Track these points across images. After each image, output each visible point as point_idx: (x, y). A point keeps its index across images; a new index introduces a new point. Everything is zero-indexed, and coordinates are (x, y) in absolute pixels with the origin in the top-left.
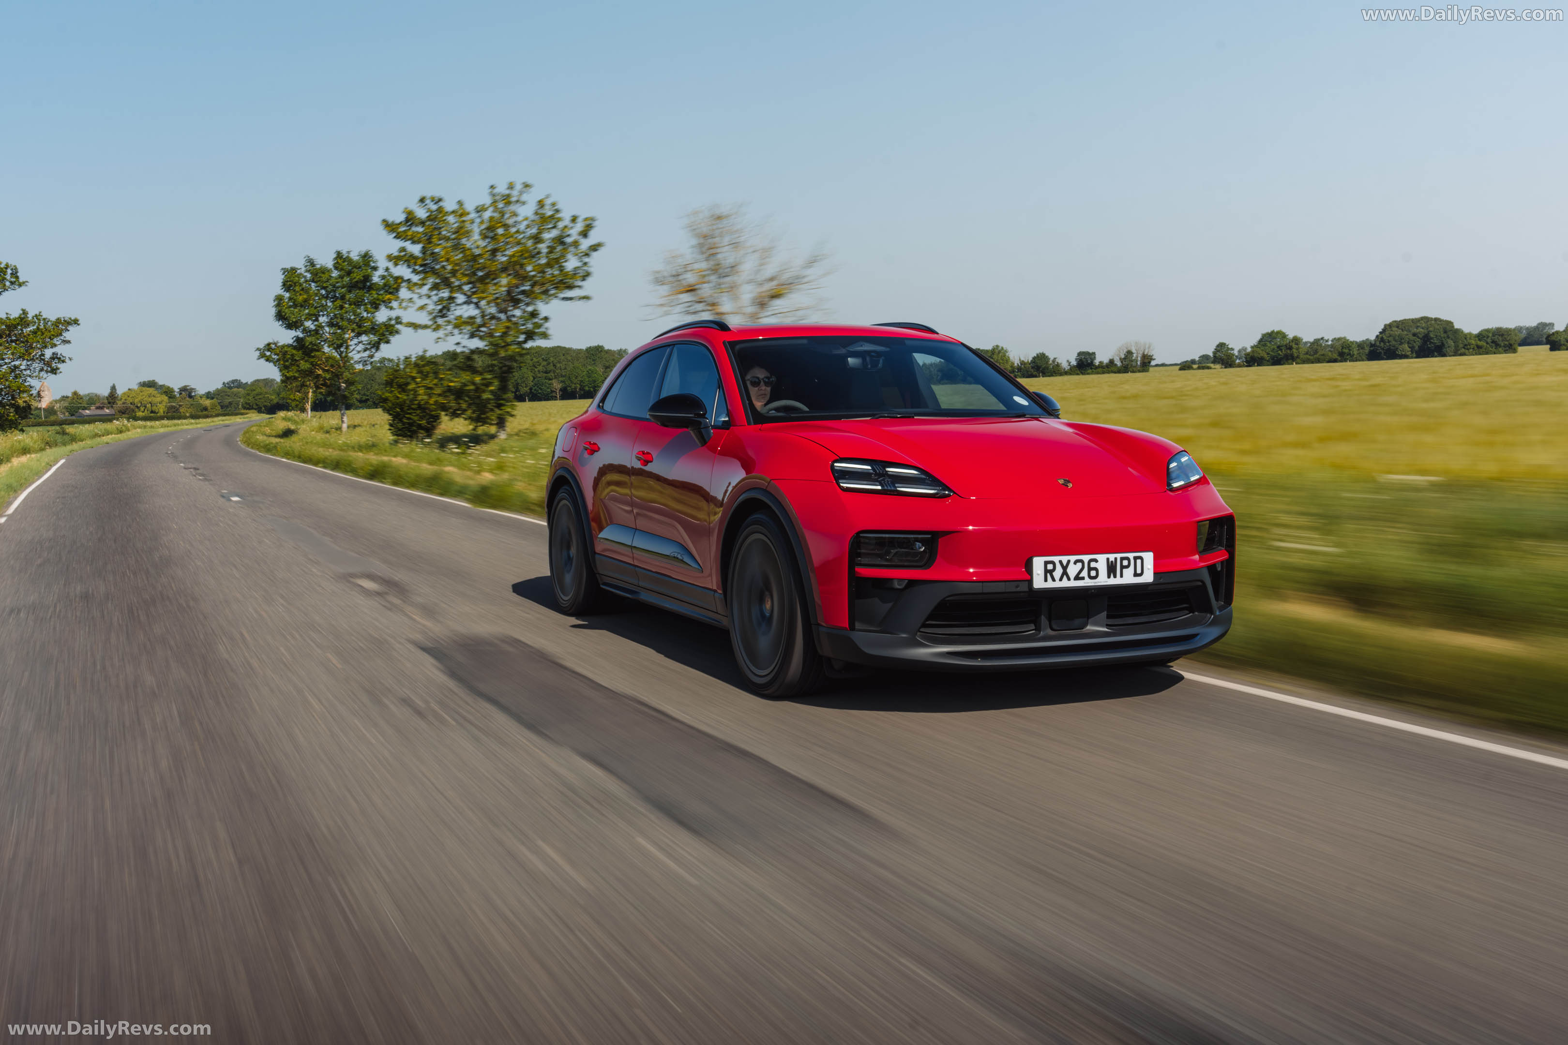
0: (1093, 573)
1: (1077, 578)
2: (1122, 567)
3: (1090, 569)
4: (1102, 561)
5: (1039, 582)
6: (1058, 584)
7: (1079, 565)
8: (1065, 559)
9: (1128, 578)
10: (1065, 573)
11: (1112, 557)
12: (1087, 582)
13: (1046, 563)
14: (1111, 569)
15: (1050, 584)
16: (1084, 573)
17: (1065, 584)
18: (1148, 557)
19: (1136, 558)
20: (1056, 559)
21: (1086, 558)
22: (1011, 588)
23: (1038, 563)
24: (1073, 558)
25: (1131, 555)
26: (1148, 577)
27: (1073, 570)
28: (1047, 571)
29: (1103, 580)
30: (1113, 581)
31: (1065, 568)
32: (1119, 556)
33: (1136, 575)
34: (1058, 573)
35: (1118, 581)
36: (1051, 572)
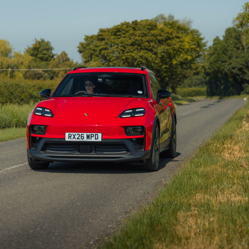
0: (82, 138)
1: (78, 139)
2: (91, 137)
3: (81, 137)
4: (85, 135)
5: (67, 139)
6: (72, 140)
7: (78, 135)
8: (74, 134)
9: (93, 139)
10: (74, 137)
11: (88, 134)
12: (81, 140)
13: (69, 134)
14: (88, 137)
15: (70, 140)
16: (80, 138)
17: (74, 140)
18: (100, 135)
19: (96, 135)
20: (72, 133)
21: (80, 134)
22: (61, 140)
23: (67, 134)
24: (76, 134)
25: (94, 134)
26: (100, 140)
27: (76, 137)
28: (69, 136)
29: (85, 139)
30: (88, 140)
31: (74, 136)
32: (90, 134)
33: (95, 139)
34: (72, 137)
35: (90, 140)
36: (70, 137)
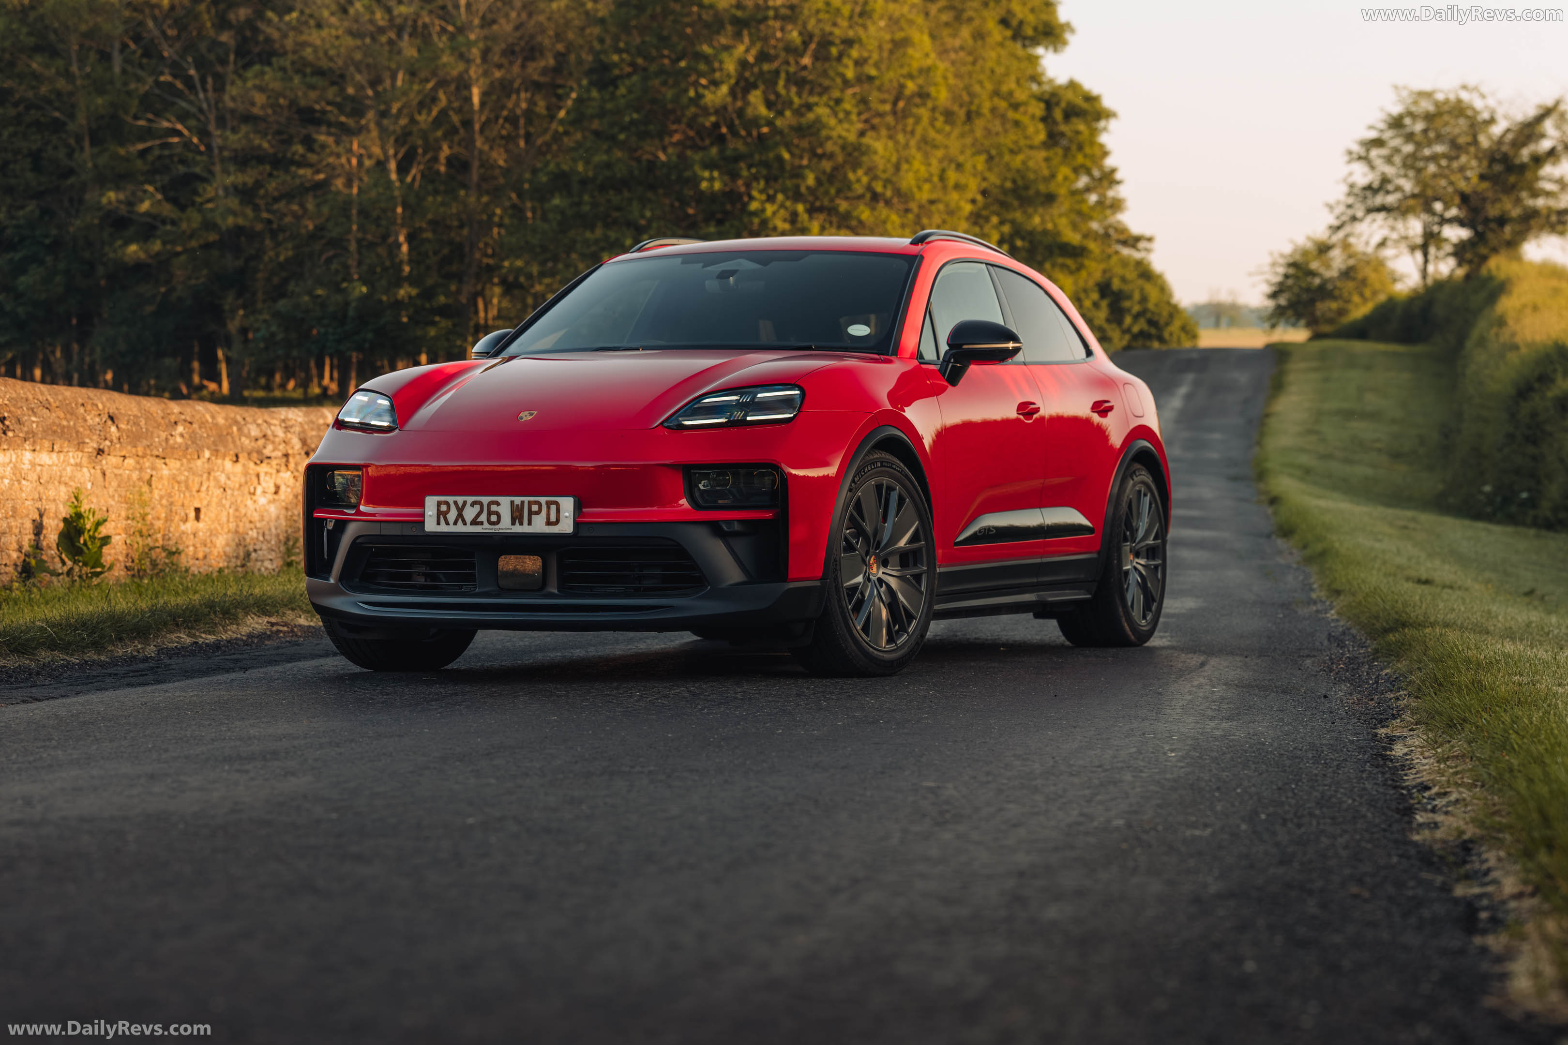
0: (494, 518)
1: (474, 522)
2: (531, 513)
3: (490, 513)
4: (505, 504)
6: (452, 529)
7: (477, 508)
8: (460, 499)
9: (539, 526)
10: (460, 516)
11: (518, 500)
12: (486, 528)
13: (439, 504)
14: (517, 516)
15: (443, 528)
16: (483, 518)
17: (460, 528)
18: (567, 504)
19: (549, 504)
20: (450, 499)
21: (485, 500)
23: (431, 504)
24: (470, 499)
25: (543, 500)
26: (566, 526)
27: (470, 513)
28: (440, 513)
29: (506, 526)
30: (518, 529)
31: (460, 510)
32: (526, 499)
33: (549, 523)
34: (452, 515)
35: (525, 529)
36: (445, 514)
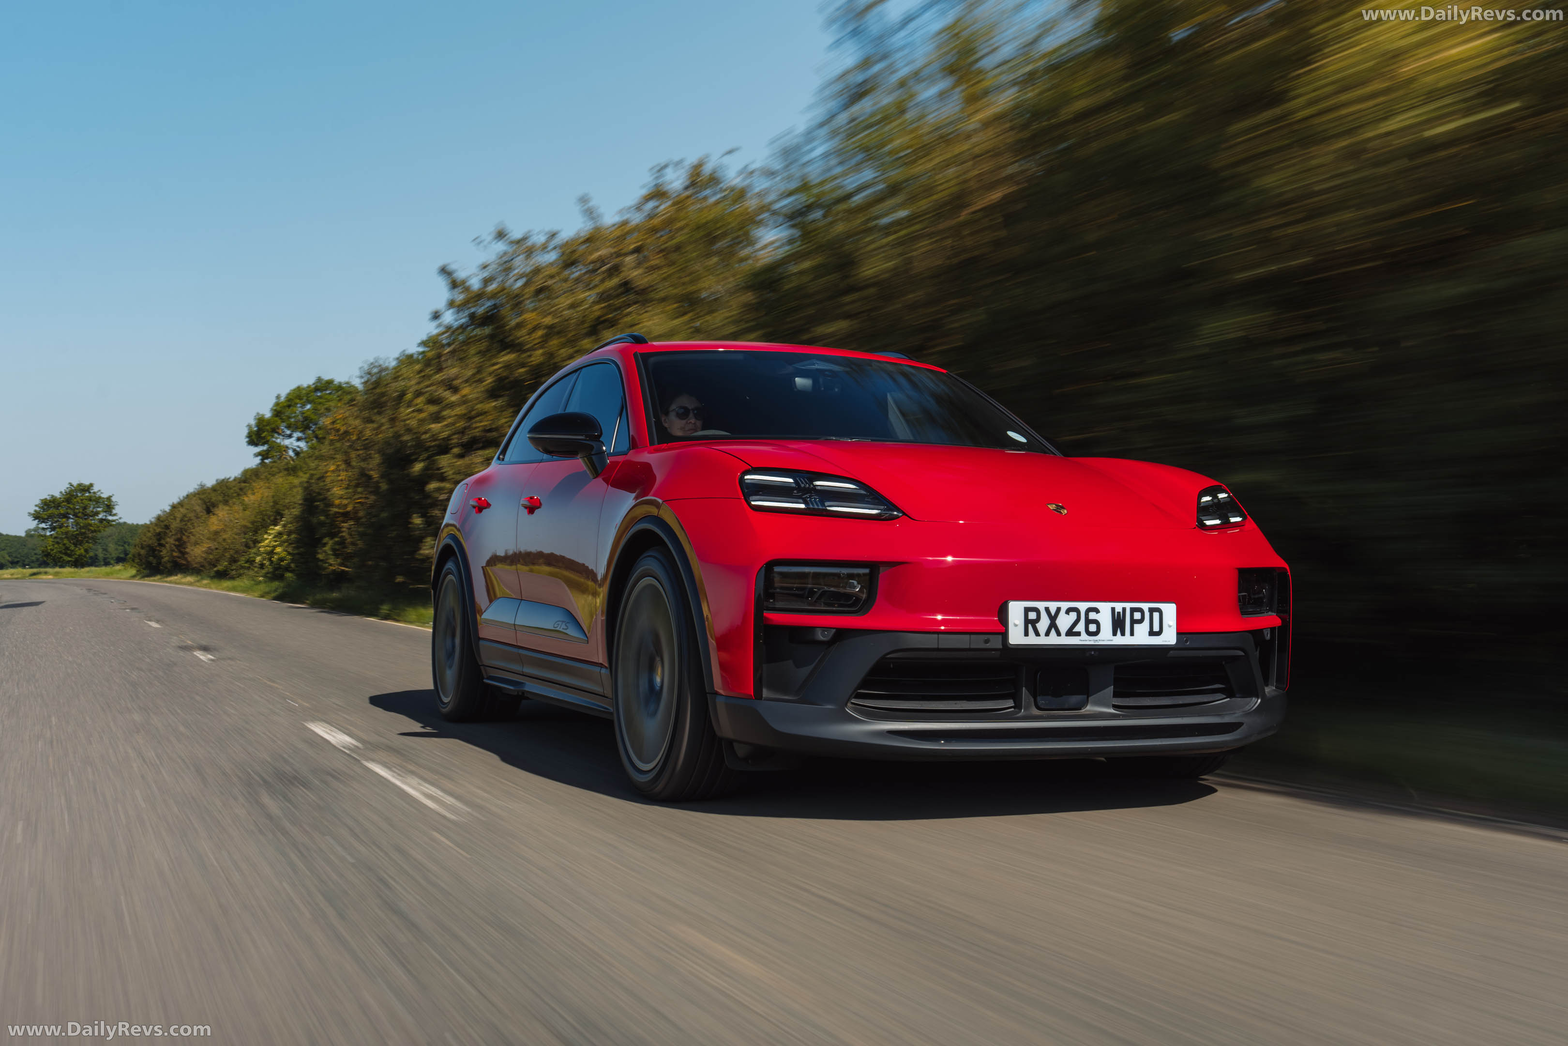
0: (1093, 628)
1: (1070, 633)
2: (1133, 622)
3: (1088, 622)
4: (1105, 611)
5: (1016, 636)
6: (1043, 640)
7: (1073, 616)
8: (1053, 606)
9: (1141, 637)
10: (1053, 625)
11: (1119, 606)
12: (1084, 640)
13: (1027, 610)
14: (1118, 624)
15: (1032, 640)
16: (1081, 627)
17: (1053, 640)
18: (1170, 610)
19: (1152, 611)
20: (1041, 605)
21: (1083, 606)
22: (977, 642)
23: (1016, 610)
24: (1065, 605)
25: (1145, 606)
26: (1169, 637)
27: (1064, 622)
28: (1027, 621)
29: (1107, 637)
30: (1120, 640)
31: (1053, 618)
32: (1128, 606)
33: (1152, 633)
34: (1044, 624)
35: (1127, 640)
36: (1034, 622)
